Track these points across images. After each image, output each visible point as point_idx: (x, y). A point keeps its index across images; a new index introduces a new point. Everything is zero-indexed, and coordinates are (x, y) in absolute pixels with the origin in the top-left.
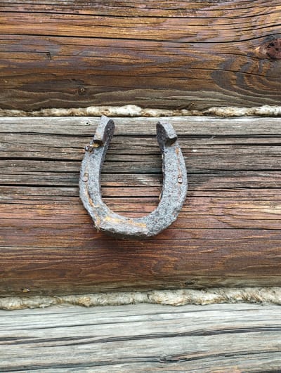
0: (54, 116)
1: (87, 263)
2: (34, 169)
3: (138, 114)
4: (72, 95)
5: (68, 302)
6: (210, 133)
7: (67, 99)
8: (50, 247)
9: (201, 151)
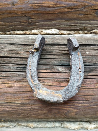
0: (16, 34)
1: (31, 110)
2: (4, 62)
3: (57, 33)
4: (24, 24)
5: (23, 125)
6: (95, 43)
7: (23, 26)
8: (12, 102)
9: (91, 53)
